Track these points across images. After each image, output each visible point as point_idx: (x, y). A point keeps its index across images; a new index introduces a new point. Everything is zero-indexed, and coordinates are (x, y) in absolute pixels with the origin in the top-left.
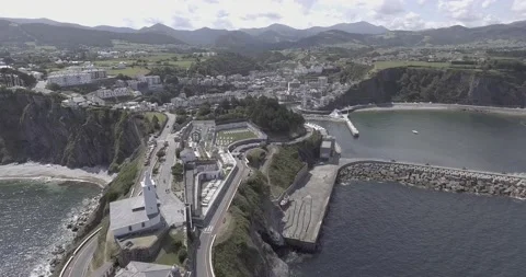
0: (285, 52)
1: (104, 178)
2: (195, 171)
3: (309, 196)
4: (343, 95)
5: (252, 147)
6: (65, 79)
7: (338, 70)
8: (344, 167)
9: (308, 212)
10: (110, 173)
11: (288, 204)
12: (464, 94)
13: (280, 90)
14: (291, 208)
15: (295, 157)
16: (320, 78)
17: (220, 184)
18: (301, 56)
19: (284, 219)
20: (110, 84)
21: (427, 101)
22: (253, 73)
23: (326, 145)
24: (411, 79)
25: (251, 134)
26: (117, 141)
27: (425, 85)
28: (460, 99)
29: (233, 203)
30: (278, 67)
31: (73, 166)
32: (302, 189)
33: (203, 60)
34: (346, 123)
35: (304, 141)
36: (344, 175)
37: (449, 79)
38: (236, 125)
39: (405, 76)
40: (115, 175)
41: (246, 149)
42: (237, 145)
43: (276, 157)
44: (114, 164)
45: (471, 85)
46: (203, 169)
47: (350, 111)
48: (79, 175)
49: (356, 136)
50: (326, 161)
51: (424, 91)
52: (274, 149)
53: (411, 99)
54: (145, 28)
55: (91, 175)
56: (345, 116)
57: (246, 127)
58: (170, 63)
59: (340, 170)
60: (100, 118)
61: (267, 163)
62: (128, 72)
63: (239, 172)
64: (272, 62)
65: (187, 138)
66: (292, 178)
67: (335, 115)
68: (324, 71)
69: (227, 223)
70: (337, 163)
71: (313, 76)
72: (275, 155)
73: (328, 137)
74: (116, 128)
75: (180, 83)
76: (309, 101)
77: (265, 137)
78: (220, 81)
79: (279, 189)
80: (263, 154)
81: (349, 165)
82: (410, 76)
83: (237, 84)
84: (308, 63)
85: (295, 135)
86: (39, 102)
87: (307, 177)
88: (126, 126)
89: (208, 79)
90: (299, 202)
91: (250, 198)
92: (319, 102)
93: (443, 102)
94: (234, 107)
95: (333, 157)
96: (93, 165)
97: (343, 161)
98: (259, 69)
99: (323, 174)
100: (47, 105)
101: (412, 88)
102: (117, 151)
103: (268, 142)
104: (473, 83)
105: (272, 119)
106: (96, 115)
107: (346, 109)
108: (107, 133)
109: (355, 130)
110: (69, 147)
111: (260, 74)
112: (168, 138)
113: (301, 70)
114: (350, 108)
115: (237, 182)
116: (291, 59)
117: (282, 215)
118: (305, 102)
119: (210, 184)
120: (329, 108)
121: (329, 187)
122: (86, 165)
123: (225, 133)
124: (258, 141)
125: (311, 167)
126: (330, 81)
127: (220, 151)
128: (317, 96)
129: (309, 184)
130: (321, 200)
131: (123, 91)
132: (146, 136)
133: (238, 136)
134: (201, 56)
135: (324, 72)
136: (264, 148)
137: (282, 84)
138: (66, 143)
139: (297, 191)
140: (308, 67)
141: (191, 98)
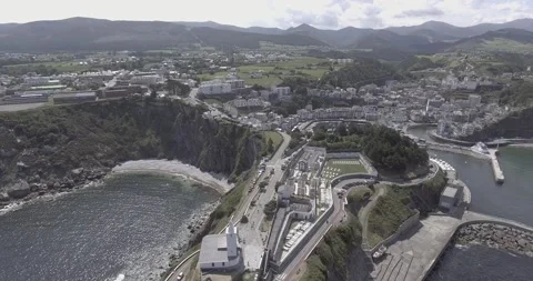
0: (434, 58)
1: (224, 186)
2: (288, 209)
3: (411, 253)
4: (495, 124)
5: (358, 184)
6: (211, 88)
7: (498, 87)
8: (467, 224)
9: (403, 272)
10: (229, 182)
11: (384, 256)
13: (417, 108)
14: (385, 262)
15: (405, 202)
16: (471, 96)
17: (308, 227)
18: (454, 64)
19: (373, 274)
20: (246, 94)
22: (390, 84)
23: (449, 192)
25: (361, 167)
26: (239, 155)
29: (315, 252)
30: (423, 76)
31: (203, 170)
32: (406, 242)
33: (337, 69)
34: (490, 162)
35: (421, 185)
36: (464, 234)
38: (347, 155)
40: (233, 185)
41: (350, 185)
42: (343, 179)
43: (382, 200)
44: (233, 175)
46: (295, 209)
47: (501, 145)
48: (206, 178)
49: (500, 183)
50: (446, 211)
52: (382, 189)
54: (291, 29)
55: (215, 180)
56: (492, 152)
57: (358, 158)
58: (304, 71)
59: (461, 227)
60: (228, 132)
61: (369, 205)
62: (264, 82)
63: (333, 215)
64: (416, 70)
65: (293, 167)
66: (396, 226)
67: (478, 149)
68: (479, 87)
69: (301, 275)
70: (459, 217)
71: (462, 93)
72: (381, 198)
73: (455, 182)
74: (240, 142)
75: (309, 94)
76: (447, 127)
77: (376, 174)
78: (349, 94)
79: (377, 238)
80: (368, 194)
81: (475, 223)
83: (368, 97)
84: (462, 73)
85: (412, 175)
86: (188, 112)
87: (416, 228)
88: (247, 142)
89: (338, 92)
90: (397, 256)
91: (336, 248)
92: (460, 129)
94: (351, 134)
95: (457, 207)
96: (218, 172)
97: (469, 216)
98: (398, 78)
99: (437, 228)
100: (193, 115)
102: (237, 163)
103: (378, 179)
105: (387, 155)
106: (226, 129)
107: (497, 141)
108: (232, 147)
109: (499, 174)
110: (204, 153)
111: (399, 84)
112: (276, 164)
113: (451, 81)
114: (503, 141)
115: (325, 229)
116: (441, 66)
117: (372, 269)
118: (442, 128)
119: (299, 225)
120: (472, 139)
121: (440, 246)
122: (214, 171)
123: (335, 162)
124: (367, 177)
125: (424, 215)
126: (485, 101)
127: (323, 185)
128: (461, 120)
129: (416, 237)
130: (424, 260)
131: (255, 102)
132: (259, 159)
133: (347, 168)
134: (336, 63)
135: (478, 90)
136: (371, 187)
137: (421, 101)
138: (201, 149)
139: (399, 243)
140: (461, 79)
141: (317, 110)
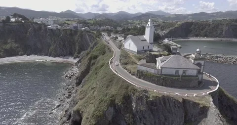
1: (72, 60)
4: (167, 34)
8: (185, 56)
10: (75, 58)
12: (221, 33)
21: (204, 37)
24: (196, 27)
26: (77, 44)
27: (202, 30)
28: (220, 35)
31: (55, 56)
37: (214, 27)
39: (193, 26)
40: (78, 59)
44: (76, 54)
45: (224, 29)
47: (172, 40)
49: (180, 47)
51: (202, 32)
53: (197, 36)
55: (65, 60)
56: (171, 42)
60: (68, 33)
67: (166, 40)
74: (76, 38)
81: (188, 55)
82: (195, 26)
86: (36, 27)
88: (82, 36)
93: (212, 37)
96: (65, 56)
100: (40, 28)
101: (196, 31)
102: (77, 48)
104: (225, 28)
106: (66, 32)
107: (170, 39)
108: (72, 40)
110: (52, 47)
122: (62, 55)
138: (50, 46)
